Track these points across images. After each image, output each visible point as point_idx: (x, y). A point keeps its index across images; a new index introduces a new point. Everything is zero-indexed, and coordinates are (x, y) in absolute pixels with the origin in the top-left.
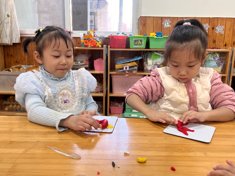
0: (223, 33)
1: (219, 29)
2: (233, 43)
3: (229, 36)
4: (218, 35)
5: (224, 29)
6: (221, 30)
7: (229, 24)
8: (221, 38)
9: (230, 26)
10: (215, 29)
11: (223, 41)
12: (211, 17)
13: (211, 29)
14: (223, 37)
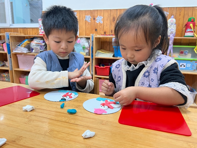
0: (102, 22)
1: (99, 20)
2: (111, 31)
3: (107, 25)
4: (98, 25)
5: (103, 19)
6: (100, 20)
7: (106, 15)
8: (101, 27)
9: (107, 16)
10: (95, 19)
11: (103, 29)
12: (92, 9)
13: (93, 20)
14: (103, 26)
